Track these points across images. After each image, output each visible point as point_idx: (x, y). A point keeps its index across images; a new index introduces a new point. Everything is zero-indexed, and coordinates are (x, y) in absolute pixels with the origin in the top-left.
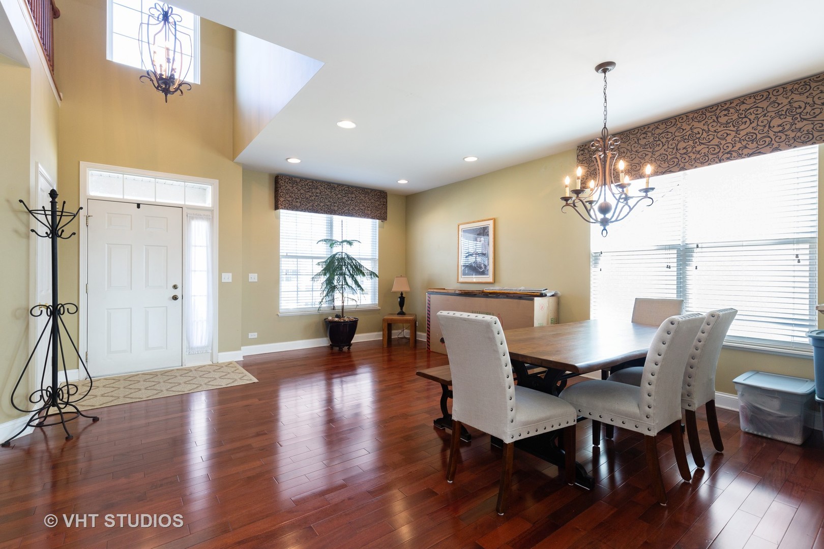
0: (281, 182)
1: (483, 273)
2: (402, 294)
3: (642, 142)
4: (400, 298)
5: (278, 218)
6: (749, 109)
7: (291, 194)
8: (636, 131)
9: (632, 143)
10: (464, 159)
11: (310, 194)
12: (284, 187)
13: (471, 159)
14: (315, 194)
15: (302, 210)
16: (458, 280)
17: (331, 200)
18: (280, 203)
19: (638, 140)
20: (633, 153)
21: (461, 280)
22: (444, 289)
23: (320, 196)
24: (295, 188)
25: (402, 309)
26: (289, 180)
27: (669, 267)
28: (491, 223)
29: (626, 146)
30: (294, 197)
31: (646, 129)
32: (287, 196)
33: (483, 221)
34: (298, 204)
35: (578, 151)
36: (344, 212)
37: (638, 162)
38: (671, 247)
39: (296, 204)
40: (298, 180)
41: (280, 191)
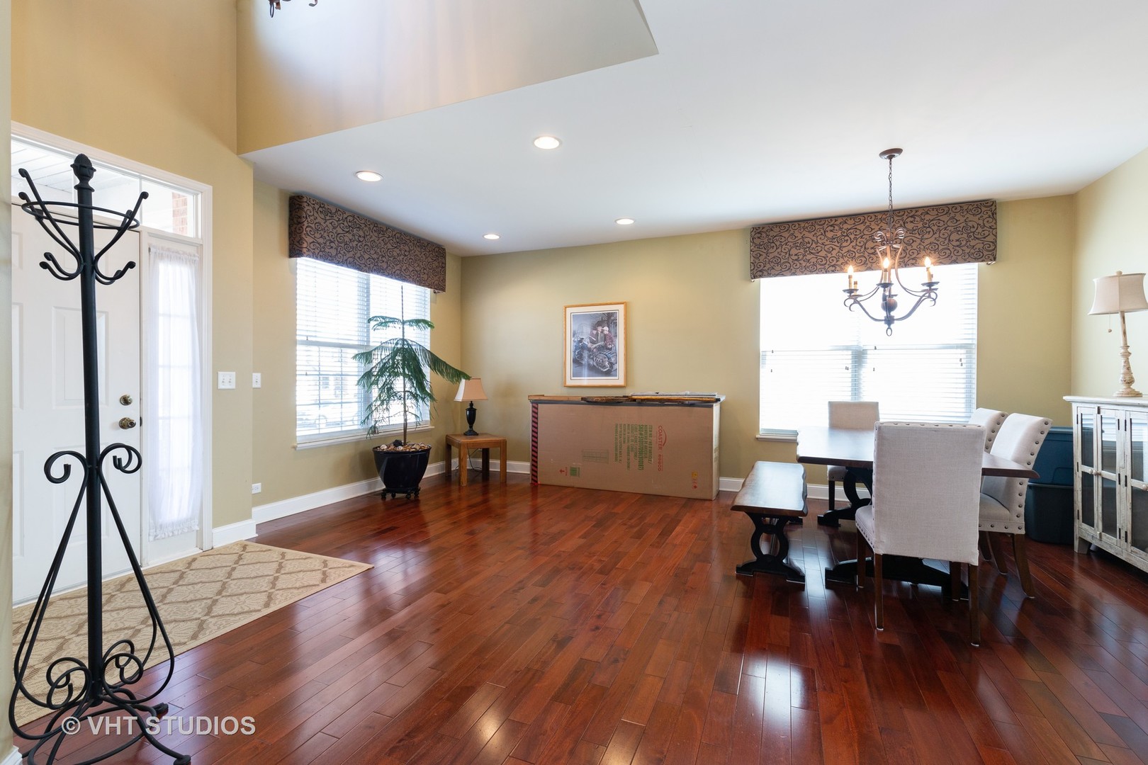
0: (307, 208)
1: (608, 373)
2: (471, 404)
3: (830, 235)
4: (469, 410)
5: (294, 271)
6: (932, 220)
7: (322, 232)
8: (823, 222)
9: (818, 234)
10: (616, 221)
11: (351, 237)
12: (312, 218)
13: (625, 222)
14: (357, 237)
15: (338, 263)
16: (565, 383)
17: (378, 251)
18: (305, 245)
19: (825, 232)
20: (819, 244)
21: (569, 383)
22: (543, 396)
23: (364, 242)
24: (328, 222)
25: (471, 427)
26: (320, 207)
27: (847, 369)
28: (621, 307)
29: (811, 237)
30: (327, 238)
31: (834, 221)
32: (318, 235)
33: (611, 304)
34: (333, 252)
35: (753, 233)
36: (395, 272)
37: (824, 255)
38: (847, 348)
39: (330, 250)
40: (334, 211)
41: (306, 224)
